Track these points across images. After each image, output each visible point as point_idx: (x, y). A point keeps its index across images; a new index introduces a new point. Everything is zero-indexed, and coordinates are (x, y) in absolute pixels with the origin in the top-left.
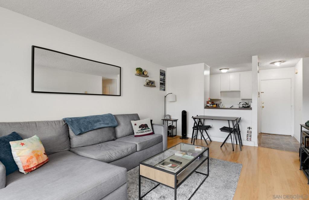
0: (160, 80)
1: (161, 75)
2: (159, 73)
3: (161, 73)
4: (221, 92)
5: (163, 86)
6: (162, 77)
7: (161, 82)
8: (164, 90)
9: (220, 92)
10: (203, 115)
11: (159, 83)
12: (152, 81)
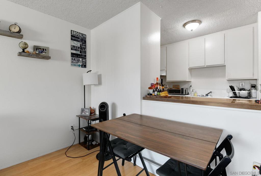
0: (72, 49)
1: (72, 39)
2: (70, 37)
3: (72, 36)
4: (191, 70)
5: (81, 59)
6: (78, 44)
7: (74, 52)
8: (84, 66)
9: (187, 70)
10: (139, 113)
11: (70, 55)
12: (42, 48)
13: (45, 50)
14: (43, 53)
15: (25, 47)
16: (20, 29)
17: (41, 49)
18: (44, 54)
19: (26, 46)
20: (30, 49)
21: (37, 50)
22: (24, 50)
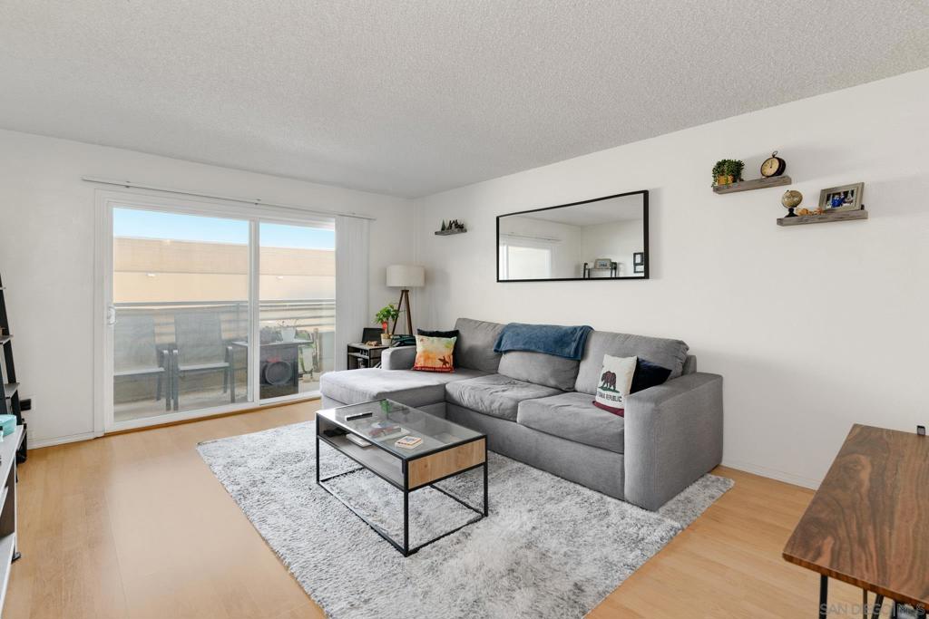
12: (842, 191)
13: (850, 195)
14: (844, 205)
15: (793, 201)
16: (779, 160)
17: (839, 194)
18: (847, 207)
19: (796, 199)
20: (810, 203)
21: (828, 200)
22: (791, 210)
